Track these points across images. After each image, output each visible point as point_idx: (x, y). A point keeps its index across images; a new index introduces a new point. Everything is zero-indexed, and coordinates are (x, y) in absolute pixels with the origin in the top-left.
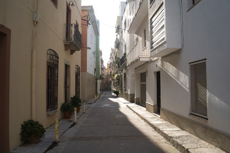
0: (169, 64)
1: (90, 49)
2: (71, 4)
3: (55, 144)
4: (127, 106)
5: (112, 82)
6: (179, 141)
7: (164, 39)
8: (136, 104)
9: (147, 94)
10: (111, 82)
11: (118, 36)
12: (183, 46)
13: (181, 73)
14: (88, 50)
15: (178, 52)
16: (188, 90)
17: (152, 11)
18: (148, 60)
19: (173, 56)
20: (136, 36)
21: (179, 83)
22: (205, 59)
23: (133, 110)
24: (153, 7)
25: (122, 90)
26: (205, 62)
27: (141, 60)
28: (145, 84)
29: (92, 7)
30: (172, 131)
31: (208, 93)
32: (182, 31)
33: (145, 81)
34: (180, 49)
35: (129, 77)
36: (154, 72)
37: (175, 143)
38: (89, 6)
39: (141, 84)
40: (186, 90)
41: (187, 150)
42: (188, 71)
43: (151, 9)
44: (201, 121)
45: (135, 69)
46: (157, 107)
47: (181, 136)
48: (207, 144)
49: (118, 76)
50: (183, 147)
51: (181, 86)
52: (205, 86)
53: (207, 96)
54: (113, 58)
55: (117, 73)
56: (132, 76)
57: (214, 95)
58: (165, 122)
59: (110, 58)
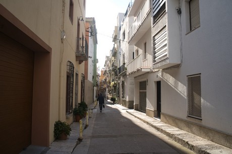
0: (170, 76)
1: (91, 58)
2: (81, 19)
3: (80, 140)
4: (127, 112)
5: (107, 89)
6: (180, 137)
7: (166, 55)
8: (135, 110)
9: (147, 101)
10: (105, 89)
11: (116, 45)
12: (182, 62)
13: (180, 83)
14: (89, 58)
15: (177, 66)
16: (186, 98)
17: (156, 30)
18: (149, 70)
19: (173, 69)
20: (136, 48)
21: (179, 92)
22: (200, 74)
23: (134, 115)
24: (155, 27)
25: (119, 97)
26: (200, 76)
27: (143, 70)
28: (146, 92)
29: (94, 18)
30: (173, 131)
31: (202, 100)
32: (181, 50)
33: (146, 89)
34: (180, 64)
35: (128, 85)
36: (155, 82)
37: (177, 139)
38: (91, 18)
39: (140, 92)
40: (184, 98)
41: (187, 142)
42: (186, 82)
43: (154, 28)
44: (197, 121)
45: (135, 78)
46: (156, 112)
47: (181, 134)
48: (202, 138)
49: (115, 83)
50: (184, 141)
51: (180, 94)
52: (200, 94)
53: (202, 102)
54: (108, 66)
55: (113, 81)
56: (131, 84)
57: (207, 101)
58: (165, 124)
59: (105, 66)
